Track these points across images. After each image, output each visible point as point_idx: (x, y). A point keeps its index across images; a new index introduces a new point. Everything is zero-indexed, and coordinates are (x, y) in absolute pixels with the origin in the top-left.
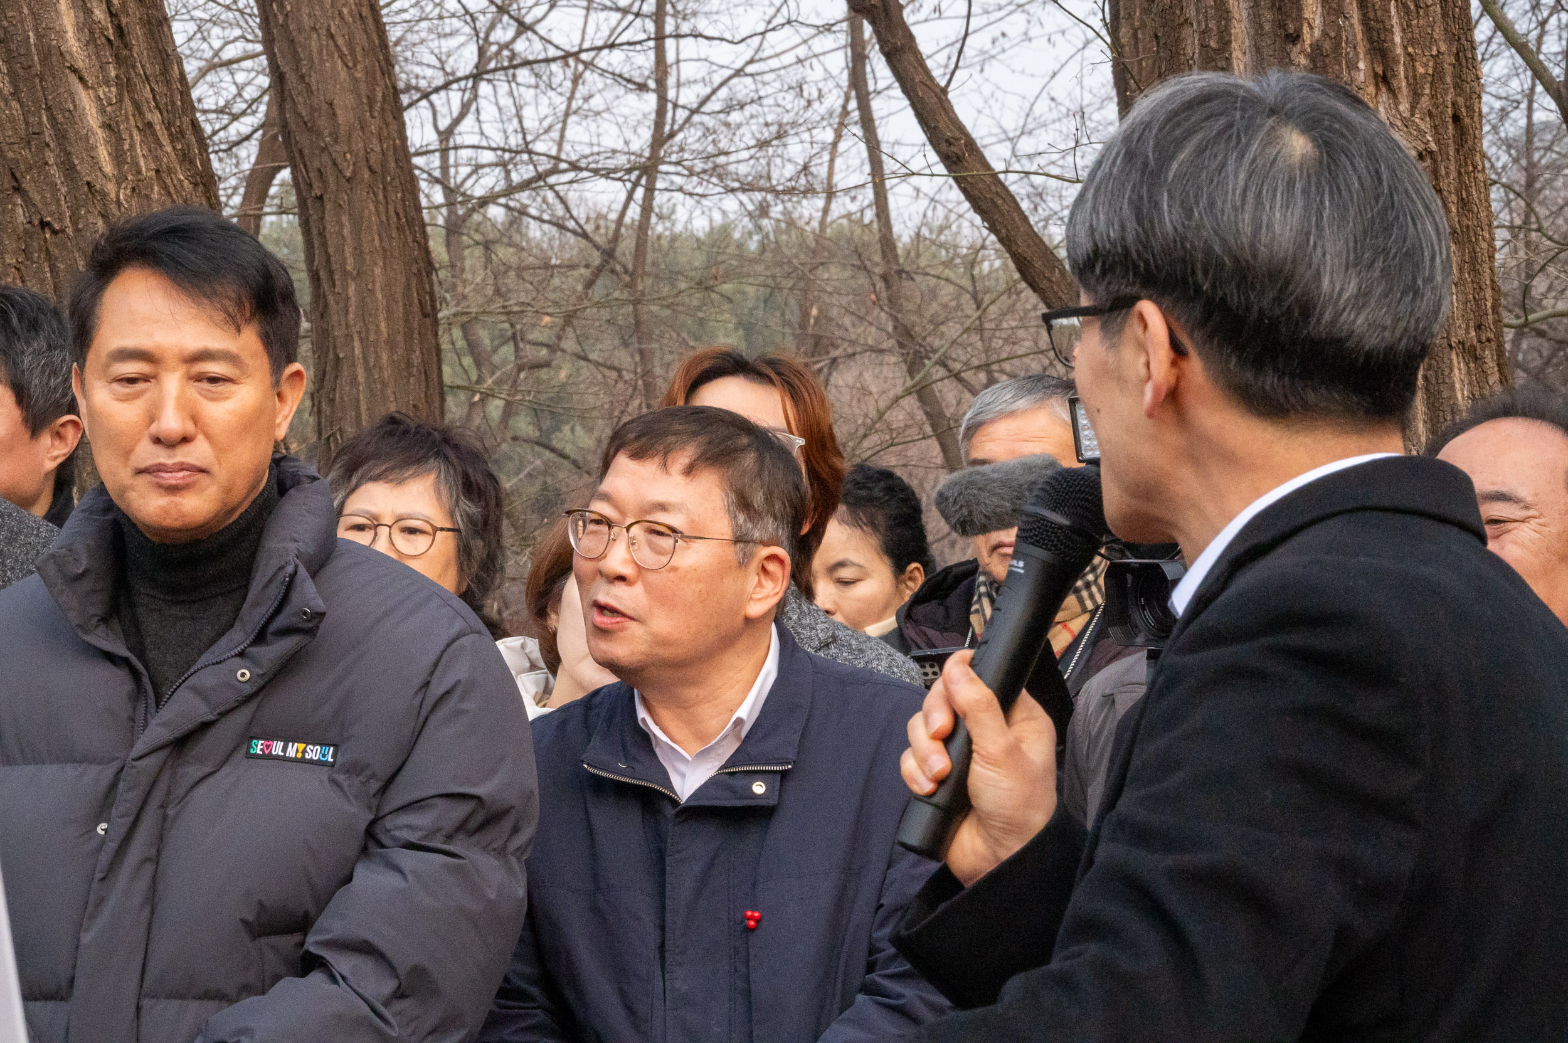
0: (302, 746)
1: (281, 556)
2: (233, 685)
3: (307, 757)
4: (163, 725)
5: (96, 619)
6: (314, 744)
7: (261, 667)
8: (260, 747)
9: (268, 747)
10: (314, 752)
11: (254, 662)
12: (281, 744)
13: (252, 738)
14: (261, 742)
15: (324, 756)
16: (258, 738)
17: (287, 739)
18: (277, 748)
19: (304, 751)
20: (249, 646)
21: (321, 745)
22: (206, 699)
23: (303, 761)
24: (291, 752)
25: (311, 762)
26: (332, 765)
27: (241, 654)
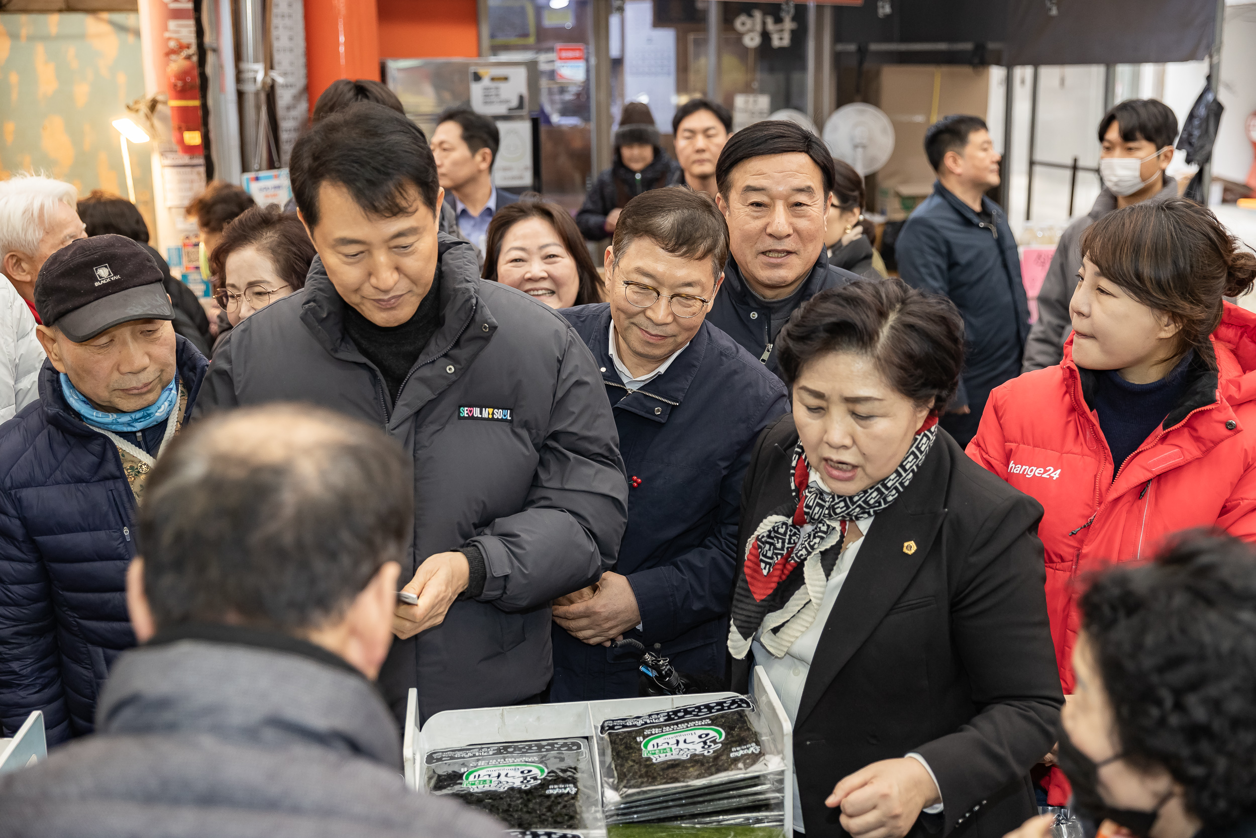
0: (491, 410)
1: (463, 293)
2: (446, 376)
3: (496, 417)
4: (406, 405)
5: (339, 341)
6: (498, 409)
7: (460, 364)
8: (466, 412)
9: (471, 411)
10: (499, 414)
11: (455, 361)
12: (478, 410)
13: (460, 407)
14: (466, 408)
15: (505, 416)
16: (464, 407)
17: (481, 407)
18: (476, 412)
19: (493, 414)
20: (451, 349)
21: (503, 409)
22: (430, 386)
23: (493, 419)
24: (485, 415)
25: (498, 420)
26: (511, 422)
27: (446, 355)
